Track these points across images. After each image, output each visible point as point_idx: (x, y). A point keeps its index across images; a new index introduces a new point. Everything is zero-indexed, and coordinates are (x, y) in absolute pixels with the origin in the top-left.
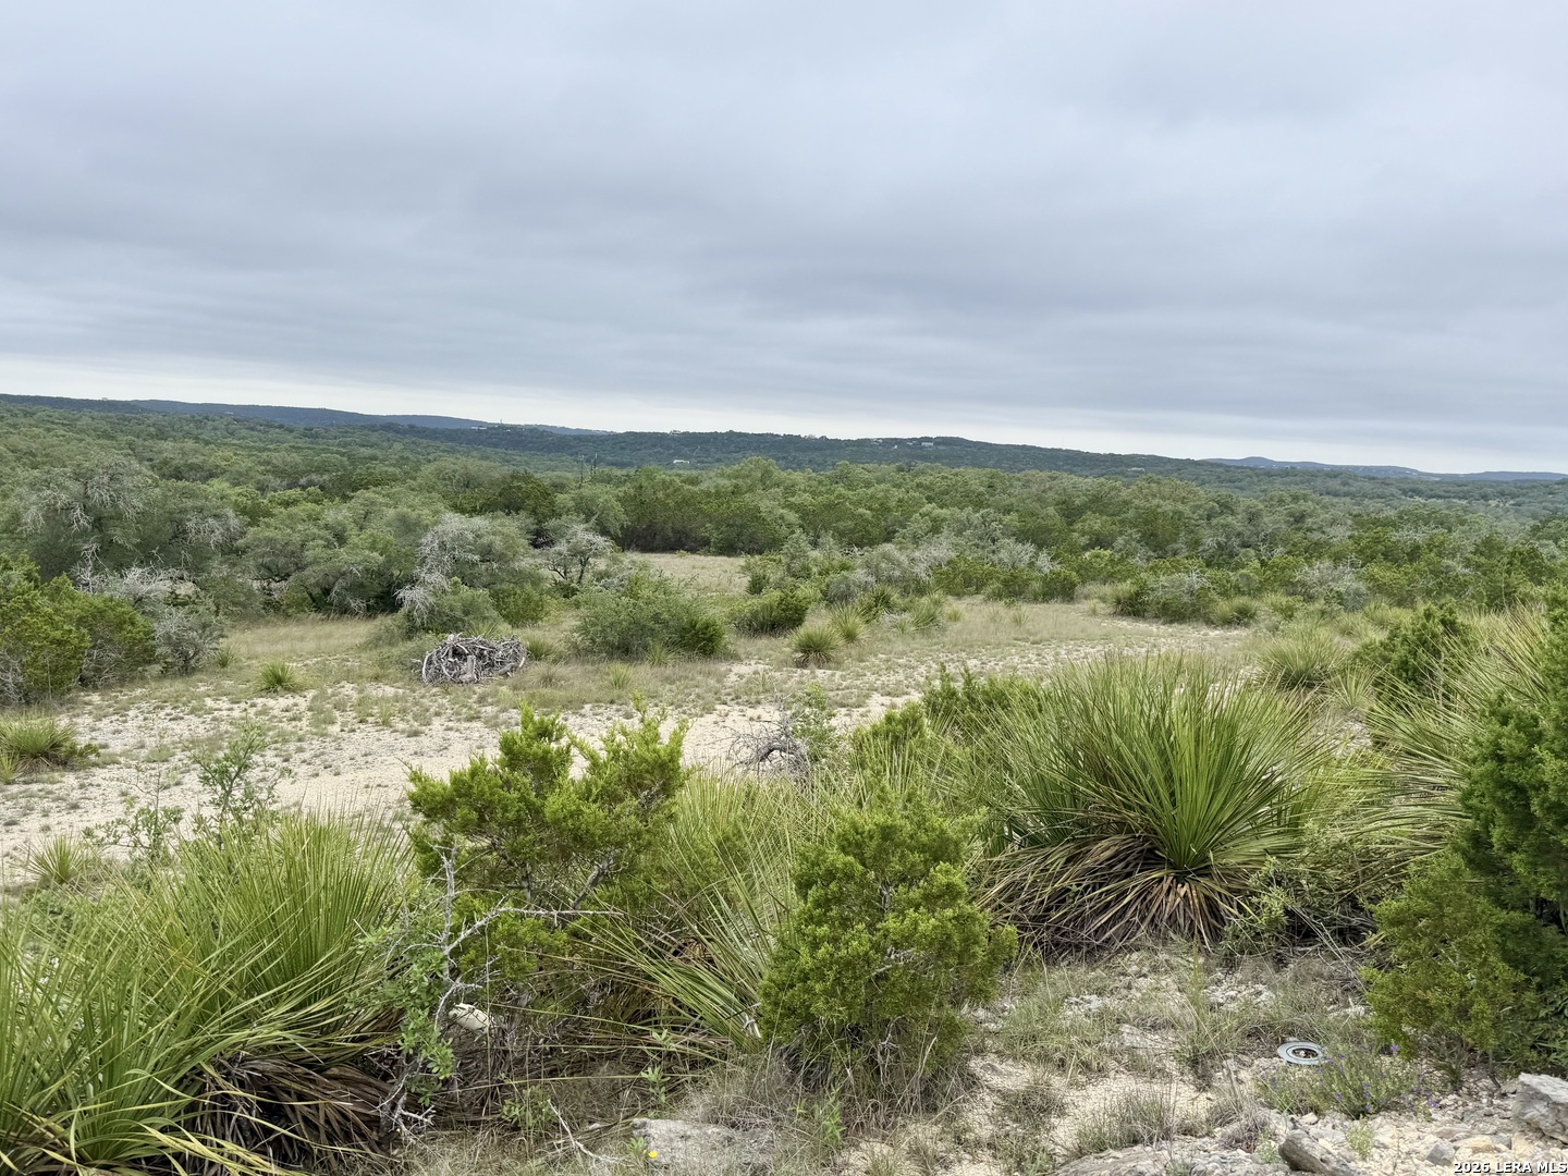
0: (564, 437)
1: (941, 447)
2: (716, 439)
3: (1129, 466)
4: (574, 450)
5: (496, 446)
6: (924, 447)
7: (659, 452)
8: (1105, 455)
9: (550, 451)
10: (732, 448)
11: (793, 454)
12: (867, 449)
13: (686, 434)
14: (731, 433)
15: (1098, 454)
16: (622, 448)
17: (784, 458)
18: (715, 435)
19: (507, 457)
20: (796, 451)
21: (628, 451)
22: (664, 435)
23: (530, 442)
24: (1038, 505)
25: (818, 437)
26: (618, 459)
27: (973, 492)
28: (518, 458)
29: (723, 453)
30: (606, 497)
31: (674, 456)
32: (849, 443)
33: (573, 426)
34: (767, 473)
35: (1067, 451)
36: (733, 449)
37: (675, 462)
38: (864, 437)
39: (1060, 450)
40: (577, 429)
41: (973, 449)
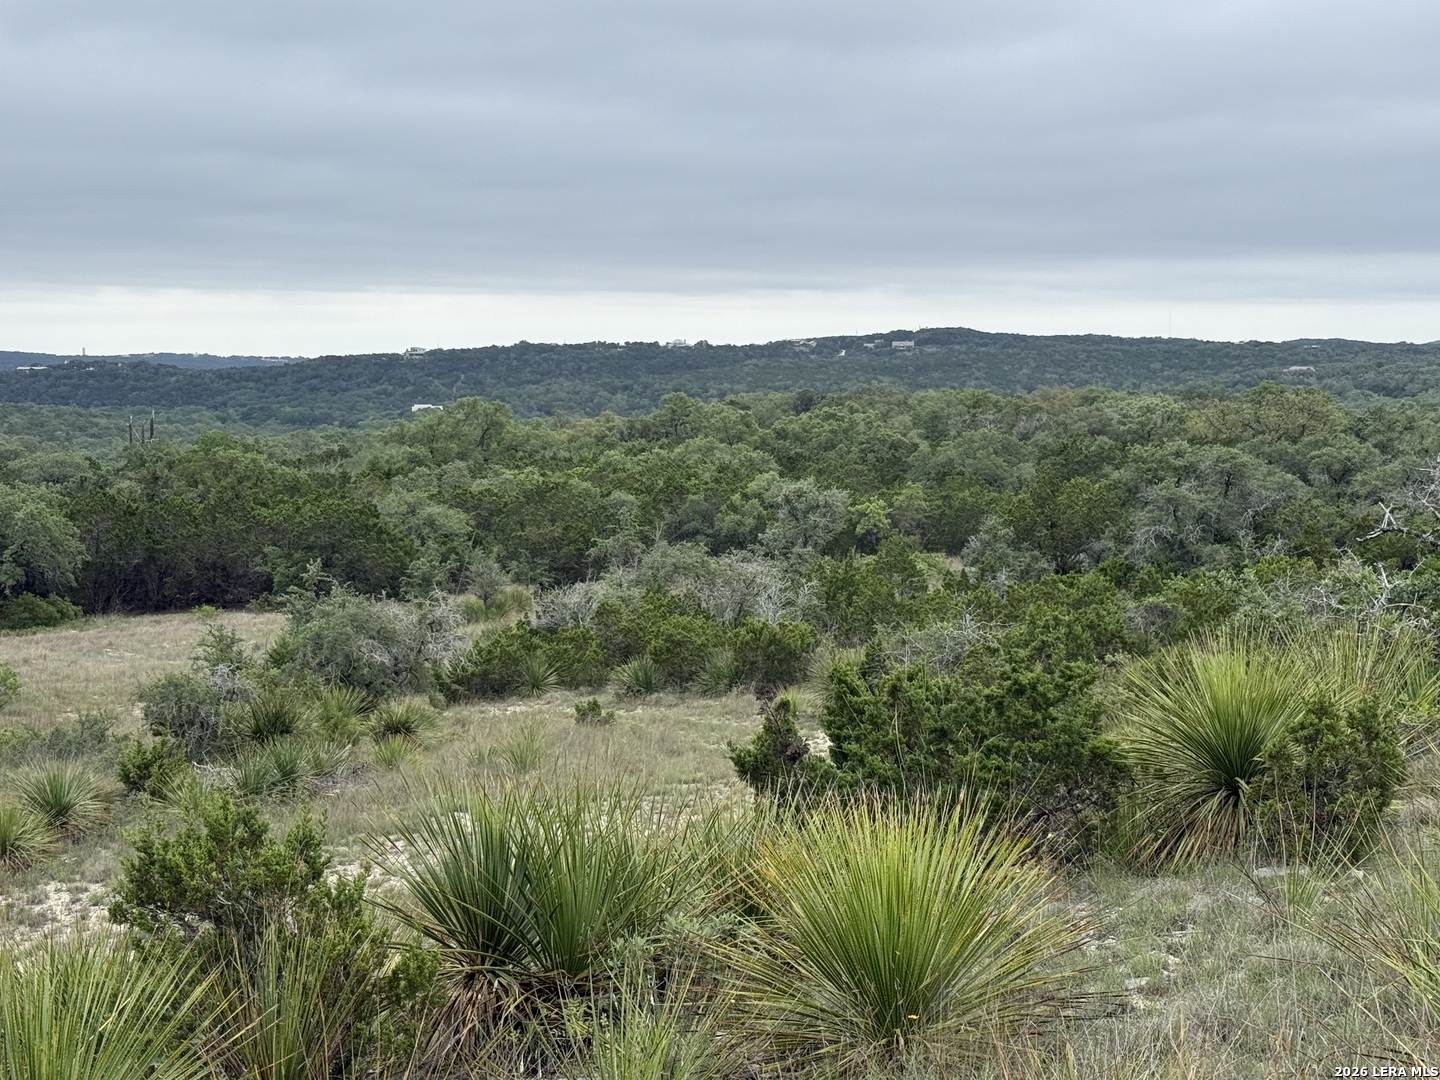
0: (200, 375)
1: (930, 349)
2: (493, 359)
3: (1287, 363)
4: (219, 399)
5: (65, 400)
6: (896, 350)
7: (385, 392)
8: (1241, 346)
9: (172, 404)
10: (526, 374)
11: (643, 379)
12: (785, 361)
13: (437, 355)
14: (524, 347)
15: (1229, 345)
16: (313, 389)
17: (626, 388)
18: (493, 353)
19: (81, 421)
20: (651, 371)
21: (324, 394)
22: (393, 359)
23: (133, 389)
24: (1000, 461)
25: (692, 342)
26: (304, 410)
27: (883, 441)
28: (103, 422)
29: (510, 385)
30: (32, 507)
31: (413, 398)
32: (752, 351)
33: (224, 352)
34: (492, 428)
35: (1171, 341)
36: (529, 377)
37: (415, 408)
38: (781, 339)
39: (1159, 340)
40: (234, 358)
41: (992, 350)
